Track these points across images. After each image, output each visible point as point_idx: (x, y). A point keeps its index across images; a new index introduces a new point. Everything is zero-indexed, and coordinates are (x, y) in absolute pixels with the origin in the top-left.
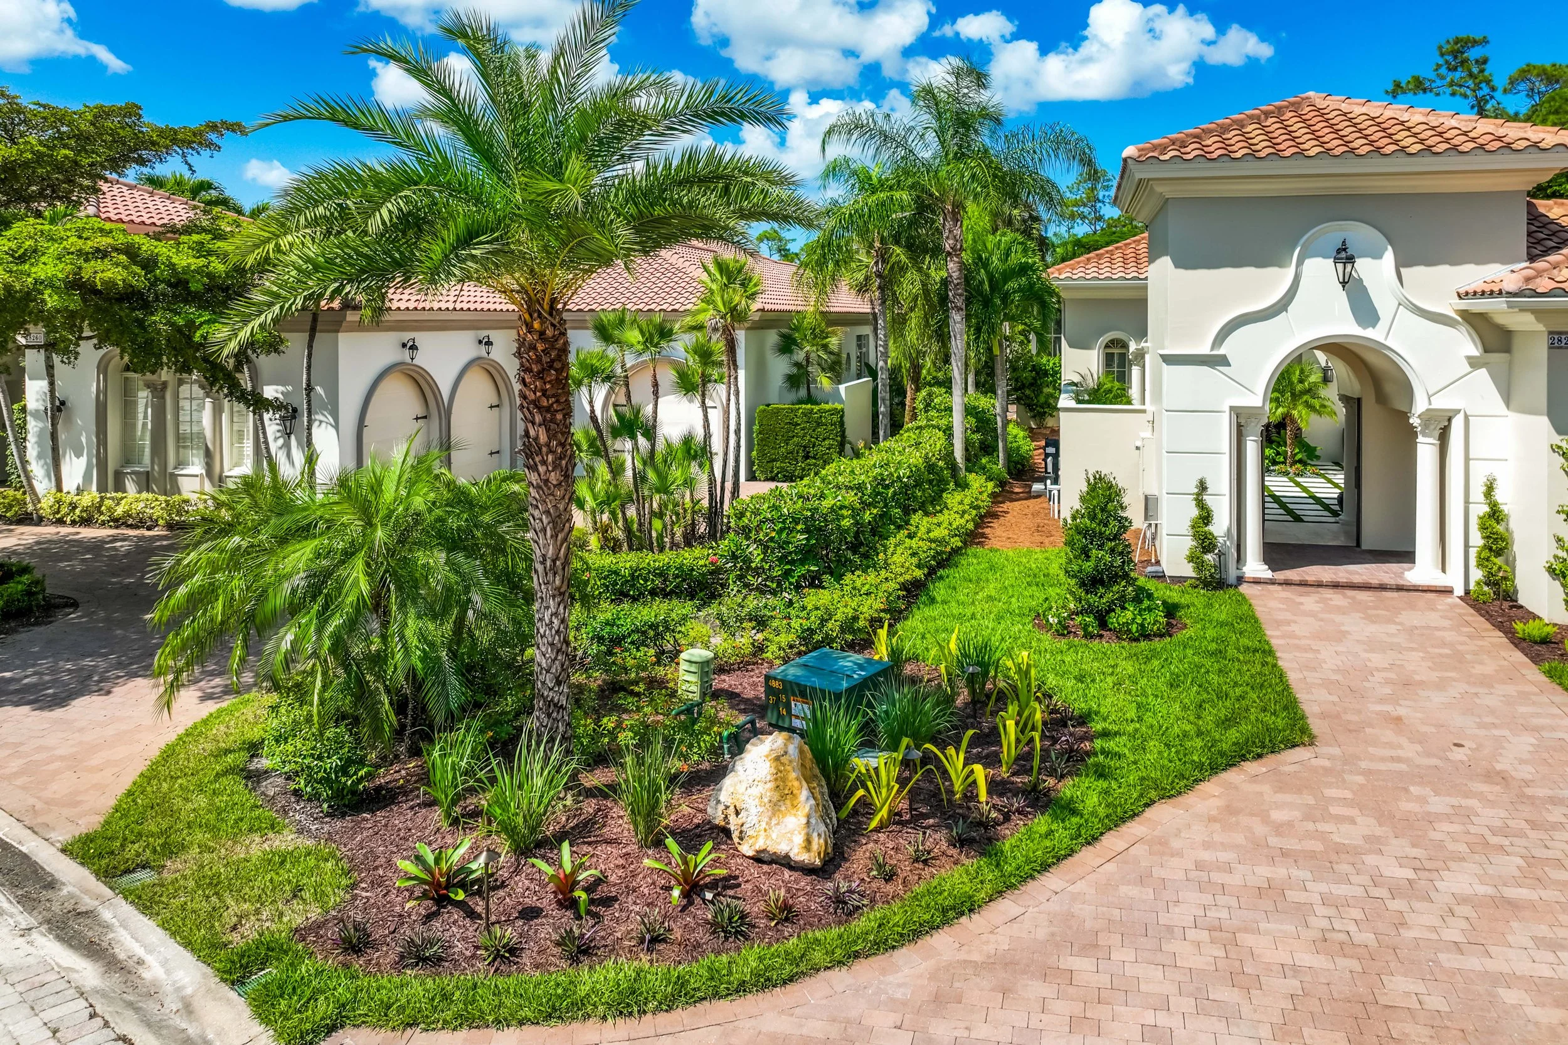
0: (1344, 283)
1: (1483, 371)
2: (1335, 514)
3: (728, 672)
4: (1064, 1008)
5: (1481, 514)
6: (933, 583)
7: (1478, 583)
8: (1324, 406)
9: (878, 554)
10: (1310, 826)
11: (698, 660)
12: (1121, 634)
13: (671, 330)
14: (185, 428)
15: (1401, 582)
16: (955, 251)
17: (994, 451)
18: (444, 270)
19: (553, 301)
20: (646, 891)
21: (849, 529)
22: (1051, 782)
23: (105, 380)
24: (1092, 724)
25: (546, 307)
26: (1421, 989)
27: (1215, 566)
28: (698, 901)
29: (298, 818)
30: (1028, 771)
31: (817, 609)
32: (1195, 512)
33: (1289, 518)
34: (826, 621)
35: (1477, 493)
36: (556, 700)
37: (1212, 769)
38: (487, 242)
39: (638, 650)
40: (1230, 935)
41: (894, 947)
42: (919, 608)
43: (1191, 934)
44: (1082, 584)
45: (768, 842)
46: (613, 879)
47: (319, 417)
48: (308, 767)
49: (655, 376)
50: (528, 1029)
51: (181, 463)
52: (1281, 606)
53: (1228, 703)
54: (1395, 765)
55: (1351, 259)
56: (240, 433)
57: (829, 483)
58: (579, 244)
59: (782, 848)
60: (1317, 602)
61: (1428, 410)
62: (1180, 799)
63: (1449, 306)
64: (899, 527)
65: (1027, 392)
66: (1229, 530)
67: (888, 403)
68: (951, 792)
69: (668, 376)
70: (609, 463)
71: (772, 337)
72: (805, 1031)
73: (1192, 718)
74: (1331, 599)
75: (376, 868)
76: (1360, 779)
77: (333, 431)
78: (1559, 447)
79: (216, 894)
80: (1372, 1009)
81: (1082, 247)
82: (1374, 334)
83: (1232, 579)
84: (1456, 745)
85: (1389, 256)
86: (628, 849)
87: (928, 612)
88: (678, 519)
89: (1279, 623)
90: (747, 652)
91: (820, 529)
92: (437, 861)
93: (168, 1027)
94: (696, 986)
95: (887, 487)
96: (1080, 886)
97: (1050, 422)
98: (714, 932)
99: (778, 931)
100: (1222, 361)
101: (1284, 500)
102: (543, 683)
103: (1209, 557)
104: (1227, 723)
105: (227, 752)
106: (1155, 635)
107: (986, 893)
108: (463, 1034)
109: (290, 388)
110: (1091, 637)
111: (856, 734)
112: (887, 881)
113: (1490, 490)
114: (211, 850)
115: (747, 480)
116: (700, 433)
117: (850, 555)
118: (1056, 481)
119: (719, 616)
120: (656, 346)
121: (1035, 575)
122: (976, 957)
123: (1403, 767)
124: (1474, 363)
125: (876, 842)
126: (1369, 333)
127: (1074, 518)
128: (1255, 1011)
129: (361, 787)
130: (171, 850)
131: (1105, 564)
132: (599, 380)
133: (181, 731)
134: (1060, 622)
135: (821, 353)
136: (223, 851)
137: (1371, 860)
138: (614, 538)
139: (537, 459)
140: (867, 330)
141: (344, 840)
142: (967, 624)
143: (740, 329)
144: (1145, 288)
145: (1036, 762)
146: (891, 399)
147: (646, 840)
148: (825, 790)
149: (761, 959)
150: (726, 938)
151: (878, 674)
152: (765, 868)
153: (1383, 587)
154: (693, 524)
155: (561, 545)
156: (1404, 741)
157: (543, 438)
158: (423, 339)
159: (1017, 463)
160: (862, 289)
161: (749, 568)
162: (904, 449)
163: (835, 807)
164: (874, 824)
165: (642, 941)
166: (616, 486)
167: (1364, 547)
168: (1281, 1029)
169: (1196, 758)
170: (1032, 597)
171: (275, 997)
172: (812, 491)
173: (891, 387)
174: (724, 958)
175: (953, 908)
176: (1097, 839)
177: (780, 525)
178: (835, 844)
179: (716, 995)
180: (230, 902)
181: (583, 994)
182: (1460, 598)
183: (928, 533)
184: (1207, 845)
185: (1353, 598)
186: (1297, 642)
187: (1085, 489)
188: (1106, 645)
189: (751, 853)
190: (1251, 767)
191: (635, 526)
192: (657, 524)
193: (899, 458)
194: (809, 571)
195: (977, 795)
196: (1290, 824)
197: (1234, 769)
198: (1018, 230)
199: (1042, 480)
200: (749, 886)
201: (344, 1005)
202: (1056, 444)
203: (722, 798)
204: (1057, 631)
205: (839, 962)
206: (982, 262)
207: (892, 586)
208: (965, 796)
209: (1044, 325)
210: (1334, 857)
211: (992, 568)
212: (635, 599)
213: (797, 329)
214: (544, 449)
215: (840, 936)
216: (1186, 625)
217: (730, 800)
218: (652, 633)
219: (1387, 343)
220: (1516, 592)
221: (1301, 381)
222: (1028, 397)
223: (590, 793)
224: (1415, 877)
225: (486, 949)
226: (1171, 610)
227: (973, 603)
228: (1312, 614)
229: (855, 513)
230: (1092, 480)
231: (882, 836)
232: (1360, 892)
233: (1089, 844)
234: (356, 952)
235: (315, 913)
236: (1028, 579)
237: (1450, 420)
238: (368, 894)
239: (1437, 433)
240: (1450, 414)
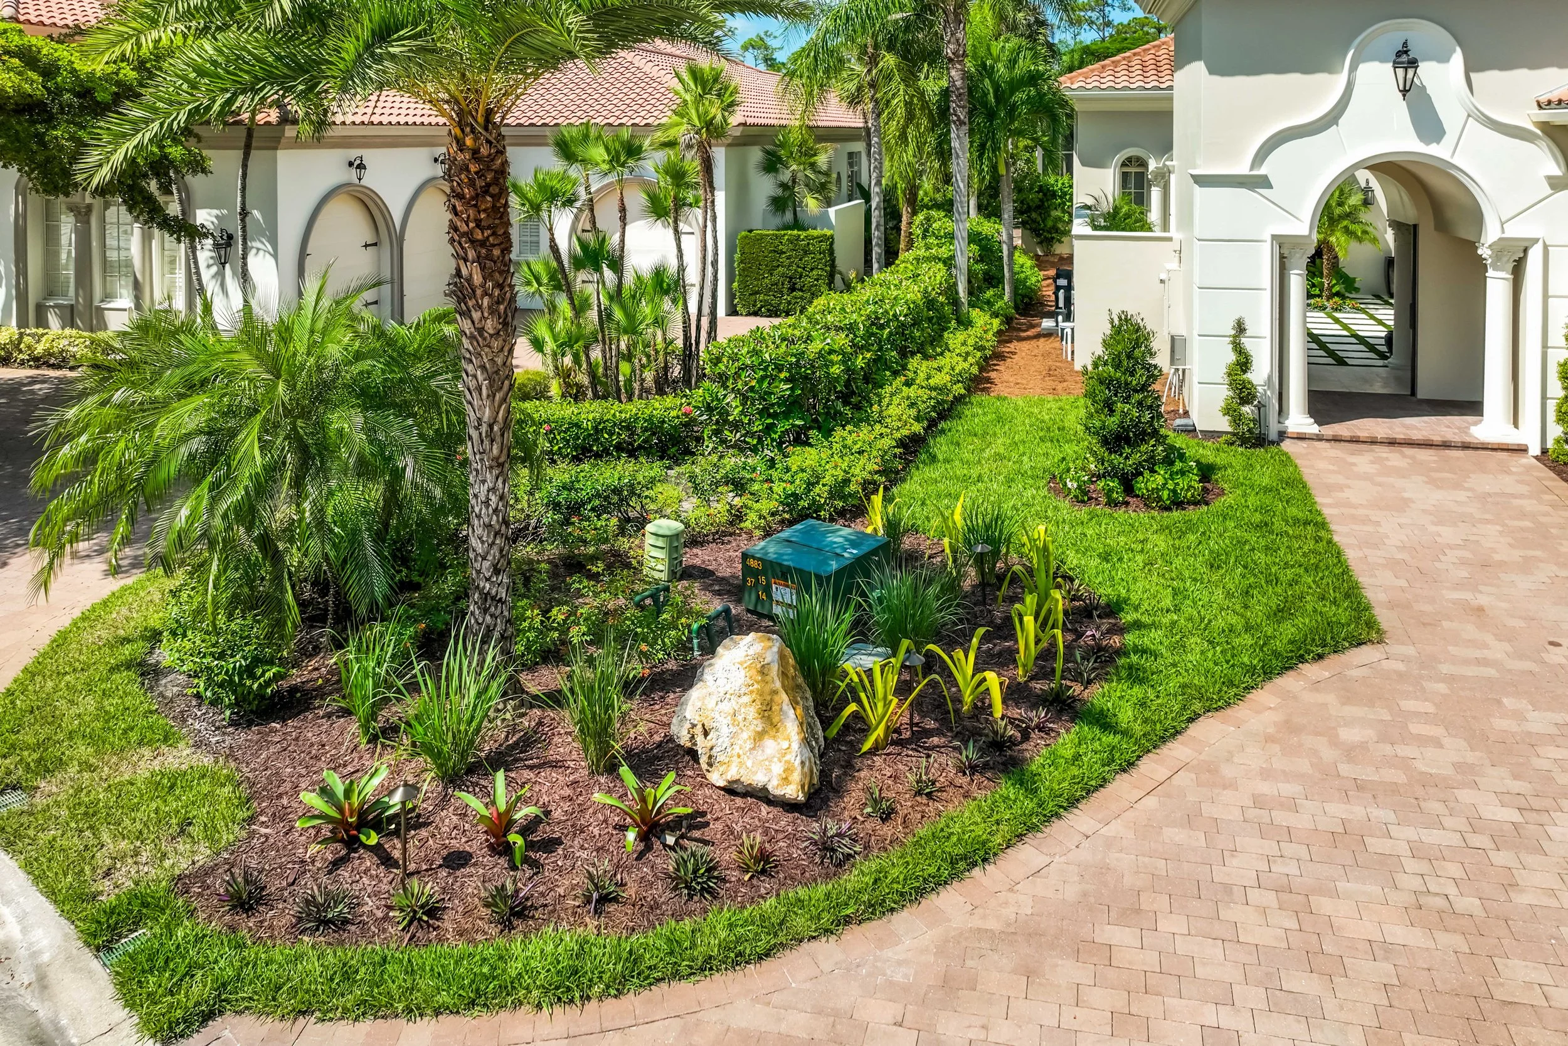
0: (1405, 92)
2: (1382, 356)
3: (702, 544)
4: (1103, 999)
6: (934, 437)
7: (1558, 441)
8: (1365, 232)
9: (872, 405)
10: (1388, 749)
11: (668, 533)
12: (1151, 501)
13: (640, 147)
14: (112, 255)
15: (1468, 439)
16: (958, 57)
17: (999, 282)
18: (358, 73)
19: (489, 113)
20: (596, 832)
21: (839, 376)
22: (1076, 689)
23: (25, 203)
24: (1122, 615)
25: (480, 119)
26: (1546, 979)
27: (1254, 420)
28: (657, 845)
29: (197, 727)
30: (1048, 674)
31: (803, 471)
32: (1232, 357)
33: (1330, 360)
34: (813, 484)
35: (1557, 338)
36: (493, 592)
37: (1265, 673)
38: (409, 38)
39: (598, 517)
40: (1302, 898)
41: (892, 910)
42: (918, 468)
43: (1254, 895)
44: (1105, 442)
45: (742, 771)
46: (557, 814)
47: (257, 244)
48: (208, 668)
49: (622, 200)
50: (446, 1020)
51: (108, 296)
52: (1331, 467)
53: (1279, 590)
54: (1481, 668)
55: (1413, 63)
56: (173, 262)
57: (817, 323)
58: (517, 41)
59: (758, 779)
60: (1373, 463)
61: (1500, 239)
62: (1229, 712)
63: (1526, 118)
64: (895, 373)
65: (1034, 215)
66: (1270, 378)
67: (882, 228)
68: (958, 700)
69: (637, 199)
70: (571, 299)
71: (756, 155)
72: (783, 1028)
73: (1238, 607)
74: (1387, 459)
75: (280, 796)
76: (1442, 688)
77: (272, 261)
79: (91, 827)
80: (1486, 1006)
81: (1090, 55)
82: (1439, 151)
83: (1273, 435)
84: (1552, 643)
85: (1458, 58)
86: (576, 776)
87: (929, 472)
88: (649, 361)
89: (1330, 488)
90: (723, 520)
91: (806, 377)
92: (348, 793)
93: (15, 1007)
94: (652, 963)
95: (882, 327)
96: (1115, 828)
97: (1060, 249)
98: (675, 888)
99: (753, 886)
100: (1264, 182)
101: (1323, 339)
102: (479, 572)
103: (1247, 409)
104: (1280, 614)
105: (126, 640)
106: (1189, 503)
107: (1003, 836)
108: (366, 1025)
109: (225, 212)
110: (1116, 505)
111: (847, 634)
112: (883, 820)
114: (92, 769)
115: (728, 315)
116: (673, 264)
117: (839, 406)
118: (1068, 317)
119: (692, 478)
120: (623, 165)
121: (1049, 429)
122: (993, 924)
123: (1492, 672)
124: (1555, 184)
125: (871, 767)
126: (1433, 150)
127: (1096, 365)
128: (1342, 1008)
129: (269, 691)
130: (46, 767)
131: (1131, 420)
132: (559, 203)
133: (77, 614)
134: (1079, 487)
135: (808, 173)
136: (106, 769)
137: (1466, 796)
138: (576, 384)
139: (470, 304)
140: (859, 147)
141: (248, 757)
142: (973, 488)
143: (717, 145)
144: (1170, 99)
145: (1059, 665)
146: (886, 223)
147: (598, 766)
148: (811, 703)
149: (731, 926)
150: (690, 897)
151: (874, 552)
152: (739, 801)
153: (1446, 445)
154: (666, 368)
155: (500, 407)
156: (1489, 639)
157: (477, 279)
158: (370, 156)
159: (1024, 296)
160: (854, 100)
161: (726, 421)
162: (901, 282)
163: (822, 722)
164: (867, 746)
165: (588, 901)
166: (579, 325)
167: (1421, 394)
168: (1376, 1034)
169: (1246, 660)
170: (1046, 455)
171: (143, 971)
172: (797, 333)
173: (885, 209)
174: (687, 924)
175: (964, 858)
176: (1133, 764)
177: (761, 373)
178: (821, 771)
179: (676, 975)
180: (106, 837)
181: (514, 974)
182: (1536, 457)
183: (928, 379)
184: (1266, 774)
185: (1413, 458)
186: (1353, 511)
187: (1108, 332)
188: (1133, 515)
189: (722, 783)
190: (1311, 671)
191: (601, 370)
192: (625, 368)
193: (895, 293)
194: (793, 426)
195: (990, 706)
196: (1363, 746)
197: (1291, 673)
198: (1022, 35)
199: (1052, 315)
200: (719, 826)
201: (224, 985)
202: (1069, 276)
203: (688, 715)
204: (1076, 497)
205: (826, 931)
206: (986, 70)
207: (887, 442)
208: (975, 706)
209: (1054, 141)
210: (1420, 792)
211: (1000, 419)
212: (598, 456)
213: (782, 145)
214: (479, 292)
215: (828, 896)
216: (1223, 490)
217: (697, 718)
218: (615, 499)
219: (1455, 161)
221: (1340, 204)
222: (1034, 221)
223: (535, 701)
224: (1521, 820)
225: (402, 910)
226: (1206, 472)
227: (979, 462)
228: (1366, 477)
229: (846, 359)
230: (1116, 321)
231: (878, 760)
232: (1455, 840)
233: (1124, 771)
234: (247, 911)
235: (203, 854)
236: (1041, 434)
237: (1525, 251)
238: (268, 831)
239: (1511, 265)
240: (1526, 244)
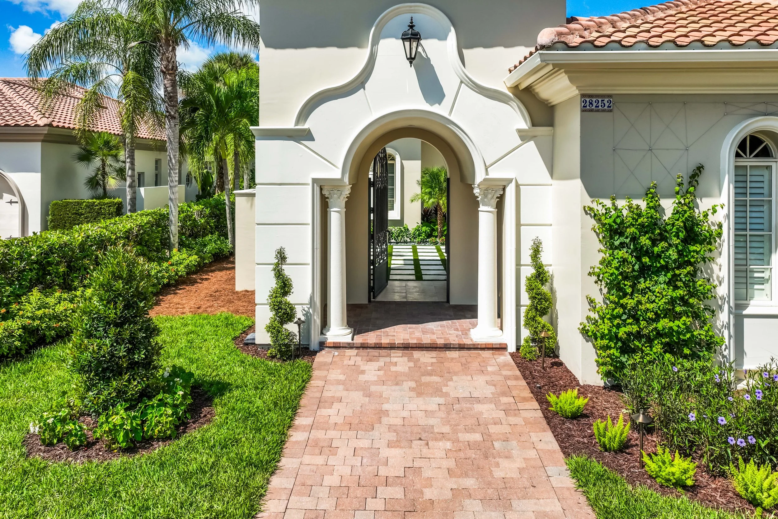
0: (411, 59)
1: (532, 144)
5: (529, 276)
7: (527, 341)
12: (110, 443)
15: (464, 341)
32: (274, 282)
35: (526, 258)
55: (417, 37)
61: (485, 180)
63: (502, 83)
66: (312, 298)
78: (591, 209)
82: (440, 109)
83: (314, 345)
85: (452, 36)
100: (306, 135)
103: (288, 326)
113: (536, 251)
124: (524, 136)
126: (436, 109)
135: (110, 161)
153: (447, 347)
167: (452, 302)
182: (512, 355)
216: (213, 415)
219: (452, 118)
220: (558, 347)
237: (504, 189)
239: (494, 202)
240: (504, 183)
